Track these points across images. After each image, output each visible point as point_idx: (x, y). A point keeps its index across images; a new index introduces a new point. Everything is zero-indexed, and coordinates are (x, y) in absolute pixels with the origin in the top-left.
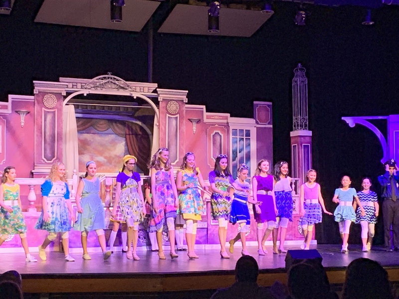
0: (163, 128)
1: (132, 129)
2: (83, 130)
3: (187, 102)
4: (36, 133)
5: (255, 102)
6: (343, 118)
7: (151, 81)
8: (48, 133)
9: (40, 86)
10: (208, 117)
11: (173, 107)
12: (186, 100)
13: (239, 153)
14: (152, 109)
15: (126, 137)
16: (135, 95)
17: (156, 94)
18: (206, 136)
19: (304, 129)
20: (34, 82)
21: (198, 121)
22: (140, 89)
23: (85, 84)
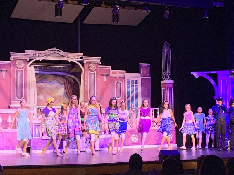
0: (87, 79)
1: (68, 80)
2: (40, 81)
3: (100, 64)
4: (11, 83)
5: (140, 64)
6: (192, 73)
7: (79, 51)
8: (19, 83)
9: (14, 55)
10: (113, 73)
11: (92, 67)
12: (100, 63)
13: (131, 93)
14: (80, 68)
15: (65, 85)
16: (70, 60)
17: (82, 60)
18: (111, 84)
19: (169, 79)
20: (10, 53)
21: (107, 75)
22: (73, 57)
23: (41, 54)
